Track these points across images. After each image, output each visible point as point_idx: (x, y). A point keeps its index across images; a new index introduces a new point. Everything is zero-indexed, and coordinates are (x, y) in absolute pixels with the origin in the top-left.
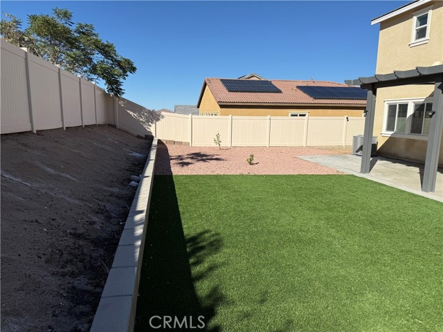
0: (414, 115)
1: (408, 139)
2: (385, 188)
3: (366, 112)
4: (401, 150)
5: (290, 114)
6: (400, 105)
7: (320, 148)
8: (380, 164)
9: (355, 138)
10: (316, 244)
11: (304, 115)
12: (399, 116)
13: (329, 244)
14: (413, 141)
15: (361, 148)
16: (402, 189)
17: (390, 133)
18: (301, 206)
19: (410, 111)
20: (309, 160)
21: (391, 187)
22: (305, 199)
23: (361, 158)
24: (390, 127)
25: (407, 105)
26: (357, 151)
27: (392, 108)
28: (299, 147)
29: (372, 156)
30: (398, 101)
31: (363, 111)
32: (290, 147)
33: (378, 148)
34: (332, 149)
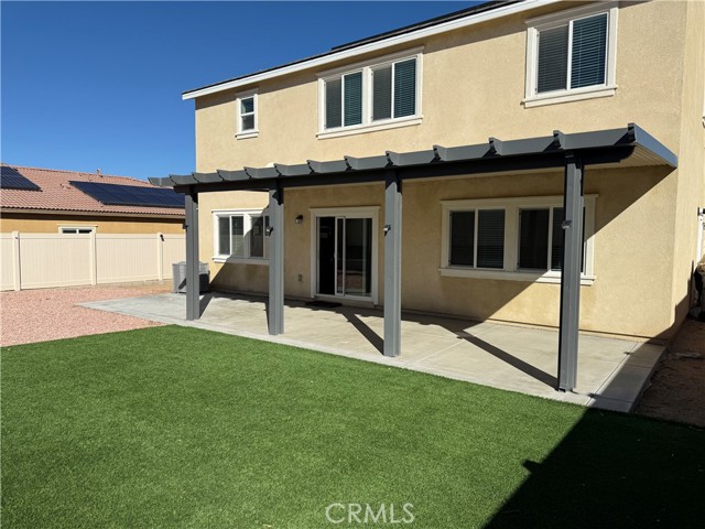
0: (252, 231)
1: (248, 265)
2: (222, 338)
3: (185, 227)
4: (240, 280)
5: (60, 230)
6: (233, 218)
7: (122, 286)
8: (216, 303)
9: (176, 267)
10: (112, 455)
11: (88, 231)
12: (234, 234)
13: (135, 449)
14: (255, 267)
15: (185, 283)
16: (245, 336)
17: (225, 257)
18: (84, 393)
19: (247, 226)
20: (101, 308)
21: (231, 336)
22: (93, 379)
23: (185, 297)
24: (224, 249)
25: (242, 218)
26: (181, 287)
27: (224, 221)
28: (84, 287)
29: (201, 293)
30: (231, 213)
31: (181, 225)
32: (66, 288)
33: (211, 279)
34: (142, 285)
